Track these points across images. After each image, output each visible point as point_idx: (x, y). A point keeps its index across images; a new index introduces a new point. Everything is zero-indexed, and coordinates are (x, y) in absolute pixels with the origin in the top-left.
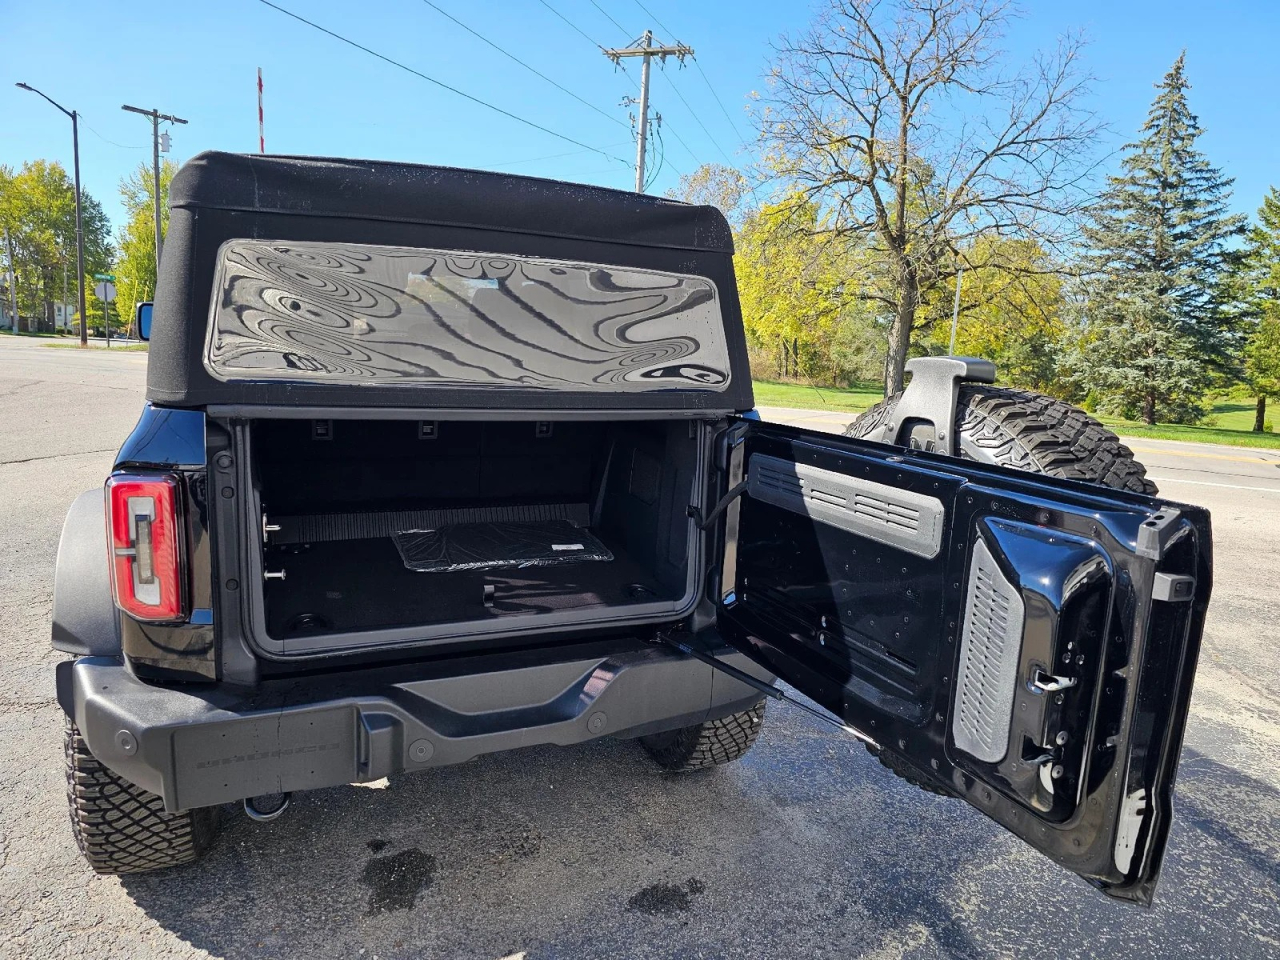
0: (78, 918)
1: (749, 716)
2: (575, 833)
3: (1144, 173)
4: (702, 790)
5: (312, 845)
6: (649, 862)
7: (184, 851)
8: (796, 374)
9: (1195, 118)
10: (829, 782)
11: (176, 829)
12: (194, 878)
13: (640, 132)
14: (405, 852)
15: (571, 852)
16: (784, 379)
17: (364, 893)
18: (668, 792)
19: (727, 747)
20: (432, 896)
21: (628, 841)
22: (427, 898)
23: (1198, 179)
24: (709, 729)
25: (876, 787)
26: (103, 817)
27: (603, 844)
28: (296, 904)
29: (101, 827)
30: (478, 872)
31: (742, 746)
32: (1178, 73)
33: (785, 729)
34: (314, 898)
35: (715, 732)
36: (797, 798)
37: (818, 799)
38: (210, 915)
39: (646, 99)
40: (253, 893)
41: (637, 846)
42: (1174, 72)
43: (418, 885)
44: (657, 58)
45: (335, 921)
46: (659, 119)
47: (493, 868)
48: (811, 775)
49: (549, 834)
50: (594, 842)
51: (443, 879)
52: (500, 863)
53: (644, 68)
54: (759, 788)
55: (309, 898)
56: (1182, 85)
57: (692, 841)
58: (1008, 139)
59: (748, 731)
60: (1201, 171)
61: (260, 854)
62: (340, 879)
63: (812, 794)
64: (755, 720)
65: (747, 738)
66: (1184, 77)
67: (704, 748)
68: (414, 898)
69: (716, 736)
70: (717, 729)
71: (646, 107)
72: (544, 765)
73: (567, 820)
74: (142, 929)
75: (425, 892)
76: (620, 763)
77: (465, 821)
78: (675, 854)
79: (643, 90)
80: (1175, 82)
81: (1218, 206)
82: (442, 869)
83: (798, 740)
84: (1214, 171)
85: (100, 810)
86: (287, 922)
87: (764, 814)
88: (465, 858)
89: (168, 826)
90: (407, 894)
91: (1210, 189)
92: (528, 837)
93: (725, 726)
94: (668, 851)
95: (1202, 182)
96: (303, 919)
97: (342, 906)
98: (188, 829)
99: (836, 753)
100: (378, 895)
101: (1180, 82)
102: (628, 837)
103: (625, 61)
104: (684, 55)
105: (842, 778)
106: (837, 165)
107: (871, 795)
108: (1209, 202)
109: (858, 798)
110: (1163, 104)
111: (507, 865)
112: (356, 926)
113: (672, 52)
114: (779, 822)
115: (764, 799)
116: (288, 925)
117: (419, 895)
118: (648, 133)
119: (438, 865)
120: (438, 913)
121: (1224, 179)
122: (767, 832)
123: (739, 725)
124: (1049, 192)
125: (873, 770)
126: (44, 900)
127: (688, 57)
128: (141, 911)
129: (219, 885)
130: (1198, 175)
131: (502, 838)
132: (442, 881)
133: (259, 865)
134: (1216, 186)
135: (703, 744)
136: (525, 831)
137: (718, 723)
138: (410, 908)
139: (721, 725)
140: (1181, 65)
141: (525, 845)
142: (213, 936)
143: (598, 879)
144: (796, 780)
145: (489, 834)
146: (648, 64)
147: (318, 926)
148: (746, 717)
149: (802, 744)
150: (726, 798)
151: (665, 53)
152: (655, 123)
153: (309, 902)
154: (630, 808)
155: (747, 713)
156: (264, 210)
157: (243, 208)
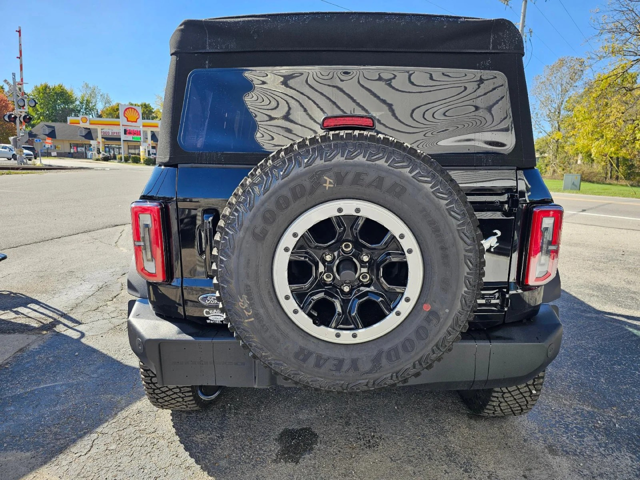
0: (147, 427)
1: (529, 389)
2: (403, 440)
4: (494, 431)
5: (260, 413)
6: (446, 472)
7: (192, 404)
8: (617, 178)
10: (594, 445)
11: (185, 392)
12: (202, 418)
14: (304, 429)
15: (398, 452)
16: (608, 181)
17: (275, 447)
18: (470, 427)
19: (512, 406)
20: (310, 460)
21: (436, 454)
22: (307, 459)
24: (498, 392)
25: (634, 457)
26: (151, 380)
27: (419, 452)
28: (241, 445)
29: (150, 385)
30: (339, 451)
31: (524, 407)
33: (565, 400)
34: (251, 444)
35: (502, 395)
36: (566, 451)
37: (583, 455)
38: (201, 440)
40: (225, 434)
41: (441, 459)
43: (305, 451)
45: (256, 460)
47: (349, 450)
48: (581, 437)
49: (387, 437)
50: (413, 449)
51: (319, 450)
52: (353, 449)
54: (538, 439)
55: (249, 443)
57: (480, 465)
59: (529, 399)
61: (235, 412)
62: (266, 436)
63: (578, 451)
64: (534, 392)
65: (527, 403)
67: (494, 404)
68: (300, 457)
69: (503, 397)
70: (504, 393)
72: (395, 393)
73: (400, 431)
74: (169, 441)
75: (307, 456)
76: (442, 401)
77: (341, 417)
78: (466, 471)
82: (321, 443)
83: (575, 409)
85: (149, 376)
86: (234, 455)
87: (537, 458)
88: (334, 441)
89: (181, 390)
90: (297, 454)
92: (374, 436)
93: (510, 392)
94: (461, 468)
96: (242, 454)
97: (262, 452)
98: (191, 394)
99: (604, 424)
100: (282, 451)
102: (436, 451)
105: (606, 444)
107: (629, 462)
109: (617, 462)
111: (357, 451)
112: (265, 466)
114: (548, 466)
115: (539, 446)
116: (234, 456)
117: (304, 456)
119: (319, 441)
120: (310, 471)
122: (536, 471)
123: (521, 393)
125: (634, 444)
126: (138, 415)
128: (174, 430)
129: (211, 425)
131: (359, 433)
132: (318, 451)
133: (233, 418)
135: (493, 401)
136: (373, 432)
137: (504, 390)
138: (296, 463)
139: (506, 391)
141: (371, 441)
142: (198, 453)
143: (410, 474)
144: (567, 438)
145: (352, 428)
147: (247, 461)
148: (526, 389)
149: (578, 413)
150: (511, 440)
153: (247, 446)
154: (442, 432)
155: (527, 386)
156: (211, 51)
157: (201, 51)
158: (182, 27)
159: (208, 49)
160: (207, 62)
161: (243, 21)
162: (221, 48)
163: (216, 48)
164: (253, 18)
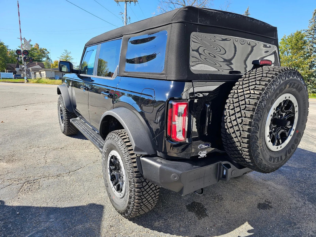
13: (125, 21)
39: (126, 13)
42: (247, 11)
44: (129, 2)
46: (130, 18)
53: (125, 5)
66: (249, 13)
71: (126, 15)
79: (125, 10)
101: (248, 14)
103: (120, 3)
104: (135, 2)
113: (132, 1)
118: (127, 22)
127: (136, 3)
140: (248, 10)
146: (126, 4)
151: (131, 1)
152: (129, 19)
156: (199, 24)
157: (195, 23)
158: (187, 9)
159: (198, 23)
160: (197, 29)
161: (215, 12)
162: (204, 23)
163: (202, 23)
164: (215, 11)
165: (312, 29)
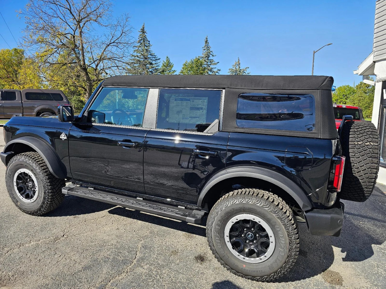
3: (140, 54)
9: (149, 41)
23: (152, 57)
32: (143, 29)
42: (142, 28)
56: (145, 32)
58: (112, 41)
60: (152, 55)
66: (145, 30)
80: (143, 31)
81: (158, 65)
84: (155, 56)
91: (155, 60)
95: (153, 58)
106: (61, 42)
108: (156, 64)
110: (141, 36)
121: (158, 58)
124: (124, 58)
130: (152, 56)
134: (157, 60)
140: (144, 27)
165: (206, 56)
